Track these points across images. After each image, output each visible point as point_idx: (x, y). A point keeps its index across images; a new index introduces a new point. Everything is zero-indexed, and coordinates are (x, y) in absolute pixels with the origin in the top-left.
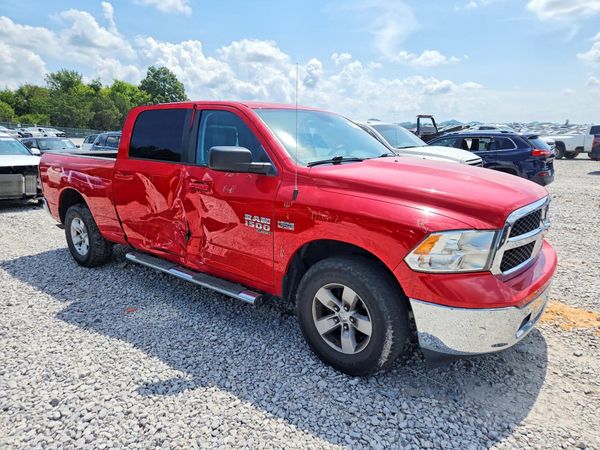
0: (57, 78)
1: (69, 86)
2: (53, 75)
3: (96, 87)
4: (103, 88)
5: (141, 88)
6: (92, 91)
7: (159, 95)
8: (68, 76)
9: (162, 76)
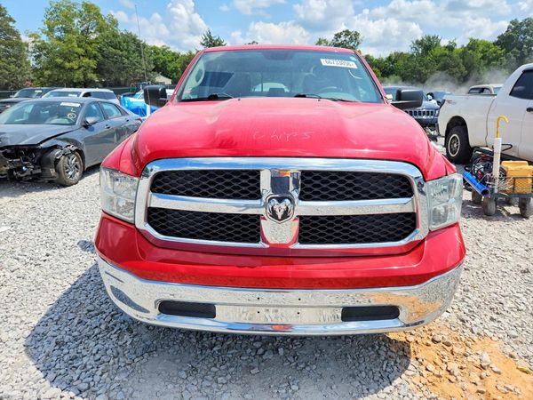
0: (419, 43)
1: (428, 49)
2: (417, 41)
3: (450, 48)
4: (458, 47)
5: (496, 44)
6: (447, 52)
7: (515, 50)
8: (430, 40)
9: (524, 28)
